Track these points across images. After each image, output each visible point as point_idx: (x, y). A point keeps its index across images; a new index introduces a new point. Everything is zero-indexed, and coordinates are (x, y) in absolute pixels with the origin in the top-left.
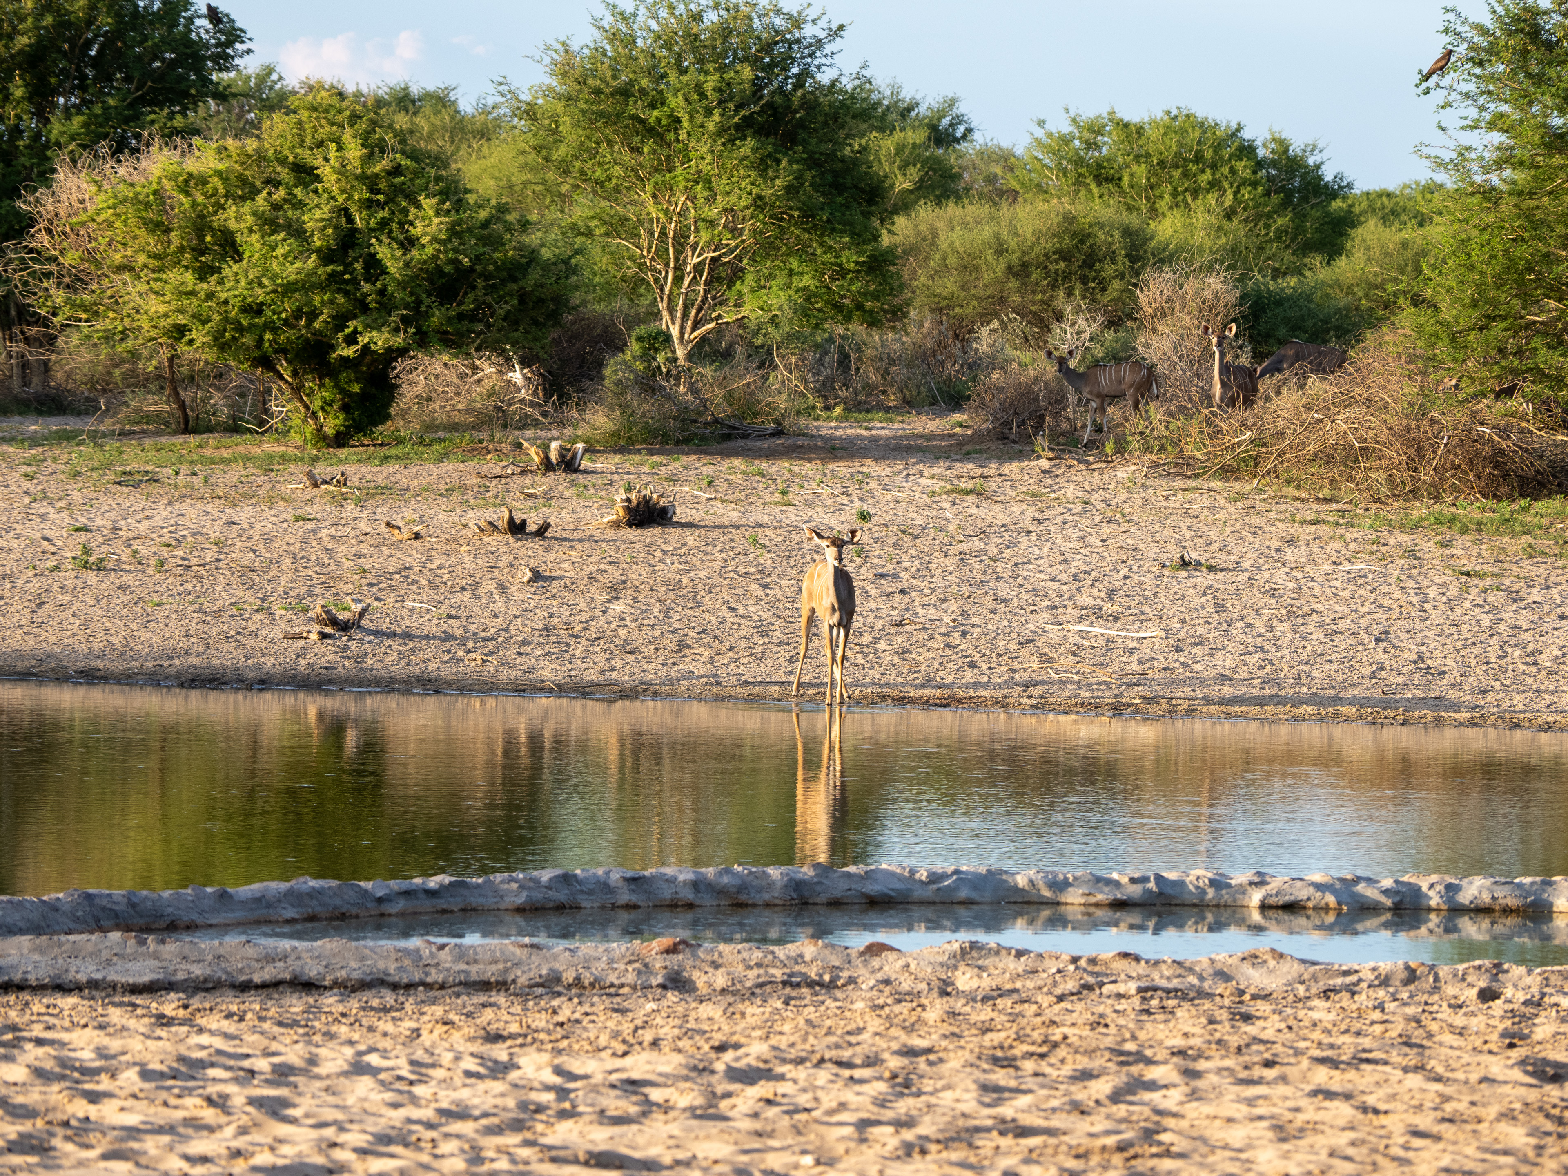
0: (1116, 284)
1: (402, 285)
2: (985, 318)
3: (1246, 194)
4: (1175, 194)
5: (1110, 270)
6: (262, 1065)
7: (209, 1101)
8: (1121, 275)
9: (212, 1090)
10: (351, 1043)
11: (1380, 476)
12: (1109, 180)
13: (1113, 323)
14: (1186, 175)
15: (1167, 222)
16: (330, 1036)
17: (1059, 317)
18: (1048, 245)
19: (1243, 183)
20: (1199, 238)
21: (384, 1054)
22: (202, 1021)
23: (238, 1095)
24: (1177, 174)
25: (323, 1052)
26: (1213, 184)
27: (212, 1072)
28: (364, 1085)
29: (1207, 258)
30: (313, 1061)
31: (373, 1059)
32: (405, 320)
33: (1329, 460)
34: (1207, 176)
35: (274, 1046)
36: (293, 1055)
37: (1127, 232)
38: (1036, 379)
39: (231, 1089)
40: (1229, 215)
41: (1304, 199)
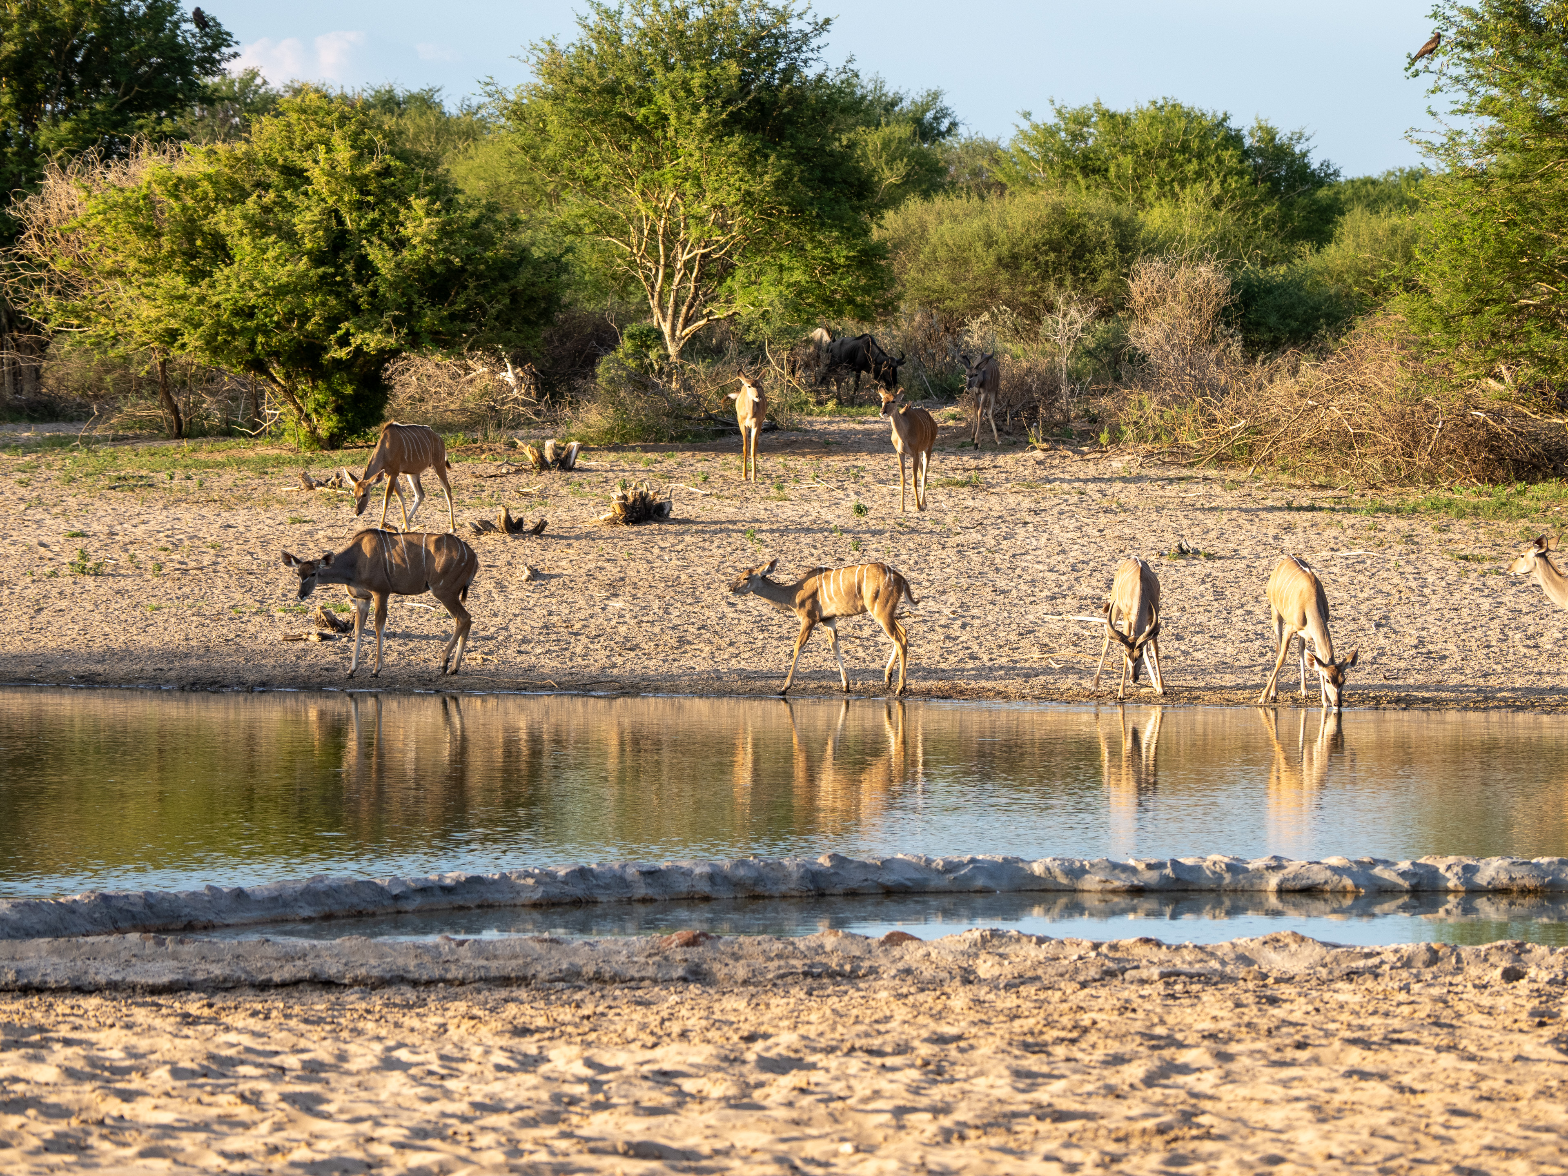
0: (1107, 274)
1: (393, 286)
2: (976, 310)
3: (1233, 183)
4: (1162, 184)
5: (1100, 260)
6: (292, 1061)
7: (243, 1098)
8: (1111, 266)
9: (245, 1087)
10: (379, 1039)
11: (1376, 462)
12: (1095, 171)
13: (1105, 314)
14: (1172, 165)
15: (1156, 211)
16: (357, 1032)
17: (1050, 308)
18: (1037, 236)
19: (1229, 173)
20: (1187, 228)
21: (413, 1049)
22: (228, 1020)
23: (271, 1092)
24: (1163, 164)
25: (352, 1048)
26: (1200, 174)
27: (243, 1070)
28: (395, 1080)
29: (1196, 246)
30: (342, 1057)
31: (403, 1055)
32: (397, 321)
33: (1324, 447)
34: (1193, 166)
35: (303, 1043)
36: (322, 1052)
37: (1117, 223)
38: (1029, 371)
39: (263, 1086)
40: (1217, 204)
41: (1291, 187)
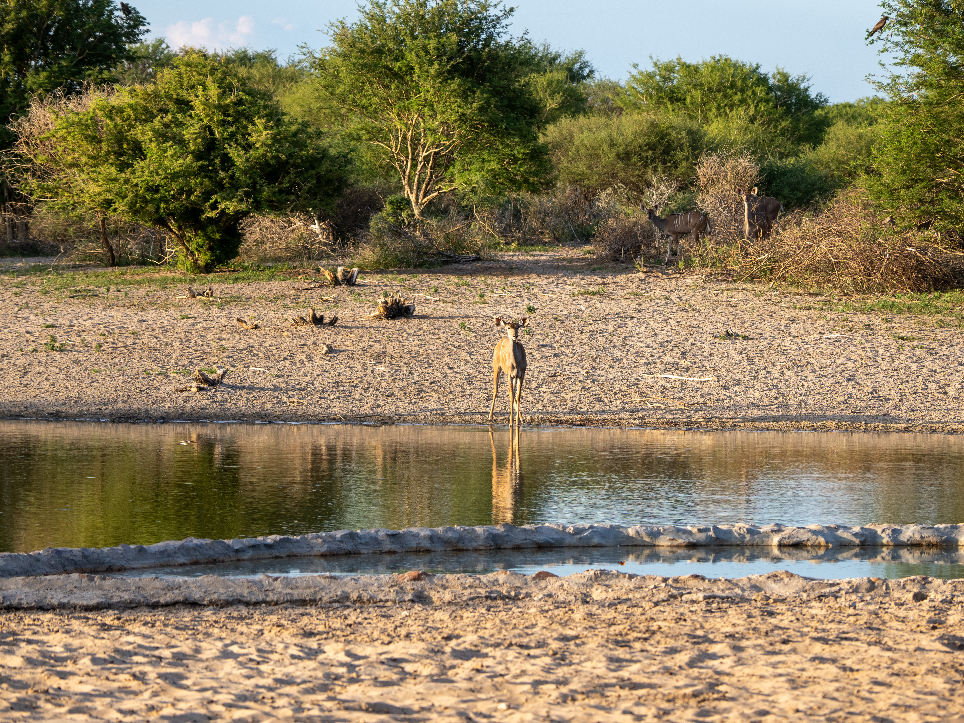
0: (684, 164)
1: (244, 172)
2: (603, 186)
3: (762, 107)
4: (718, 108)
5: (680, 155)
6: (166, 653)
7: (134, 676)
8: (687, 159)
9: (136, 669)
10: (221, 639)
11: (848, 279)
12: (678, 100)
13: (682, 188)
14: (725, 96)
15: (714, 125)
16: (208, 635)
17: (649, 185)
18: (641, 141)
19: (760, 101)
20: (734, 135)
21: (241, 645)
22: (129, 627)
23: (152, 672)
24: (720, 96)
25: (204, 645)
26: (742, 102)
27: (136, 659)
28: (229, 665)
29: (739, 147)
30: (197, 650)
31: (235, 649)
32: (247, 194)
33: (816, 270)
34: (738, 97)
35: (174, 642)
36: (186, 647)
37: (690, 132)
38: (635, 223)
39: (147, 668)
40: (752, 120)
41: (798, 109)
